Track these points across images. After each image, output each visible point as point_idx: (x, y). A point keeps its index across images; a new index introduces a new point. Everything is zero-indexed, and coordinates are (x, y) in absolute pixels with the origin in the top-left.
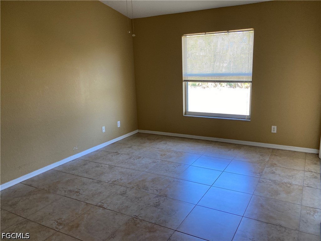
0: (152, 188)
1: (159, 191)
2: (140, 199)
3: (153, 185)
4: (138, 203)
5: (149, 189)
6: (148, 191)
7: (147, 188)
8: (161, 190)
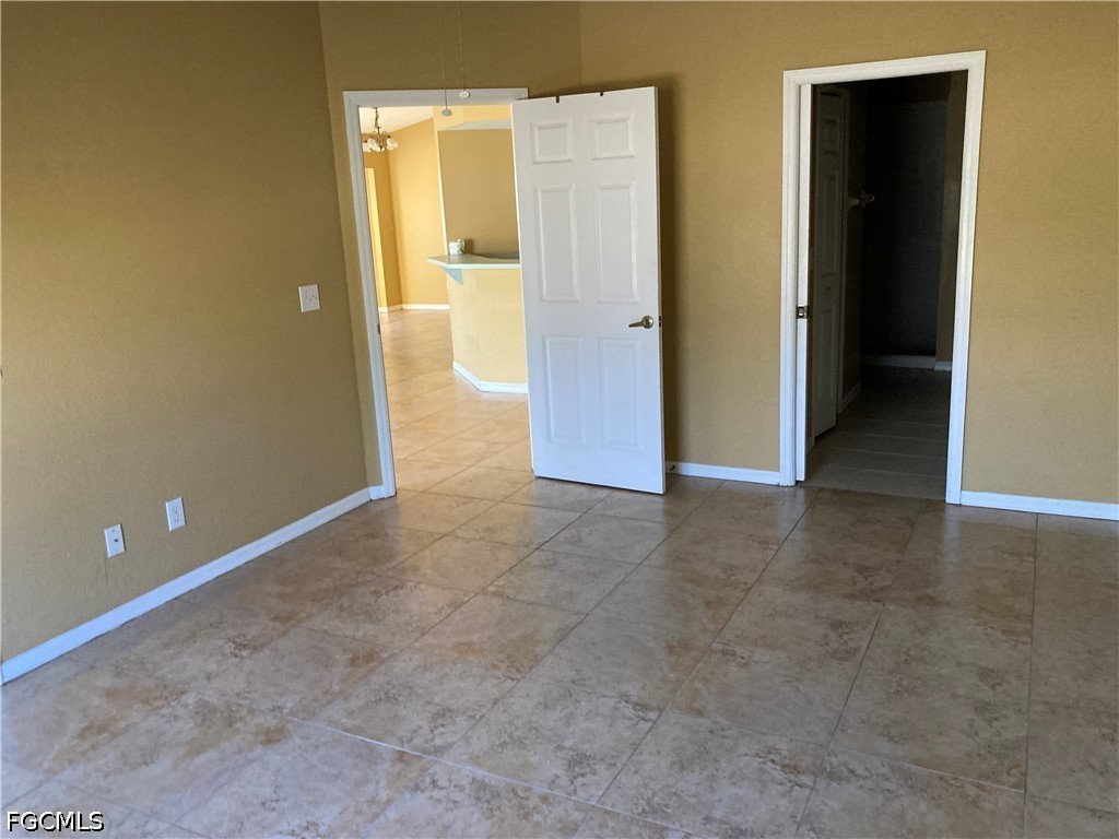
0: (457, 796)
1: (428, 780)
2: (505, 737)
3: (450, 816)
4: (510, 723)
5: (467, 791)
6: (474, 780)
7: (478, 799)
8: (416, 788)
